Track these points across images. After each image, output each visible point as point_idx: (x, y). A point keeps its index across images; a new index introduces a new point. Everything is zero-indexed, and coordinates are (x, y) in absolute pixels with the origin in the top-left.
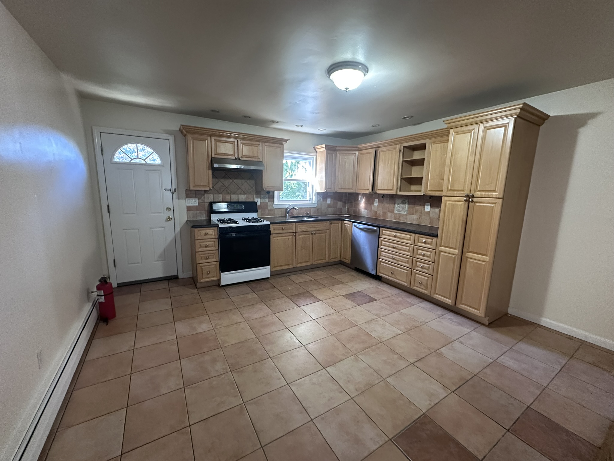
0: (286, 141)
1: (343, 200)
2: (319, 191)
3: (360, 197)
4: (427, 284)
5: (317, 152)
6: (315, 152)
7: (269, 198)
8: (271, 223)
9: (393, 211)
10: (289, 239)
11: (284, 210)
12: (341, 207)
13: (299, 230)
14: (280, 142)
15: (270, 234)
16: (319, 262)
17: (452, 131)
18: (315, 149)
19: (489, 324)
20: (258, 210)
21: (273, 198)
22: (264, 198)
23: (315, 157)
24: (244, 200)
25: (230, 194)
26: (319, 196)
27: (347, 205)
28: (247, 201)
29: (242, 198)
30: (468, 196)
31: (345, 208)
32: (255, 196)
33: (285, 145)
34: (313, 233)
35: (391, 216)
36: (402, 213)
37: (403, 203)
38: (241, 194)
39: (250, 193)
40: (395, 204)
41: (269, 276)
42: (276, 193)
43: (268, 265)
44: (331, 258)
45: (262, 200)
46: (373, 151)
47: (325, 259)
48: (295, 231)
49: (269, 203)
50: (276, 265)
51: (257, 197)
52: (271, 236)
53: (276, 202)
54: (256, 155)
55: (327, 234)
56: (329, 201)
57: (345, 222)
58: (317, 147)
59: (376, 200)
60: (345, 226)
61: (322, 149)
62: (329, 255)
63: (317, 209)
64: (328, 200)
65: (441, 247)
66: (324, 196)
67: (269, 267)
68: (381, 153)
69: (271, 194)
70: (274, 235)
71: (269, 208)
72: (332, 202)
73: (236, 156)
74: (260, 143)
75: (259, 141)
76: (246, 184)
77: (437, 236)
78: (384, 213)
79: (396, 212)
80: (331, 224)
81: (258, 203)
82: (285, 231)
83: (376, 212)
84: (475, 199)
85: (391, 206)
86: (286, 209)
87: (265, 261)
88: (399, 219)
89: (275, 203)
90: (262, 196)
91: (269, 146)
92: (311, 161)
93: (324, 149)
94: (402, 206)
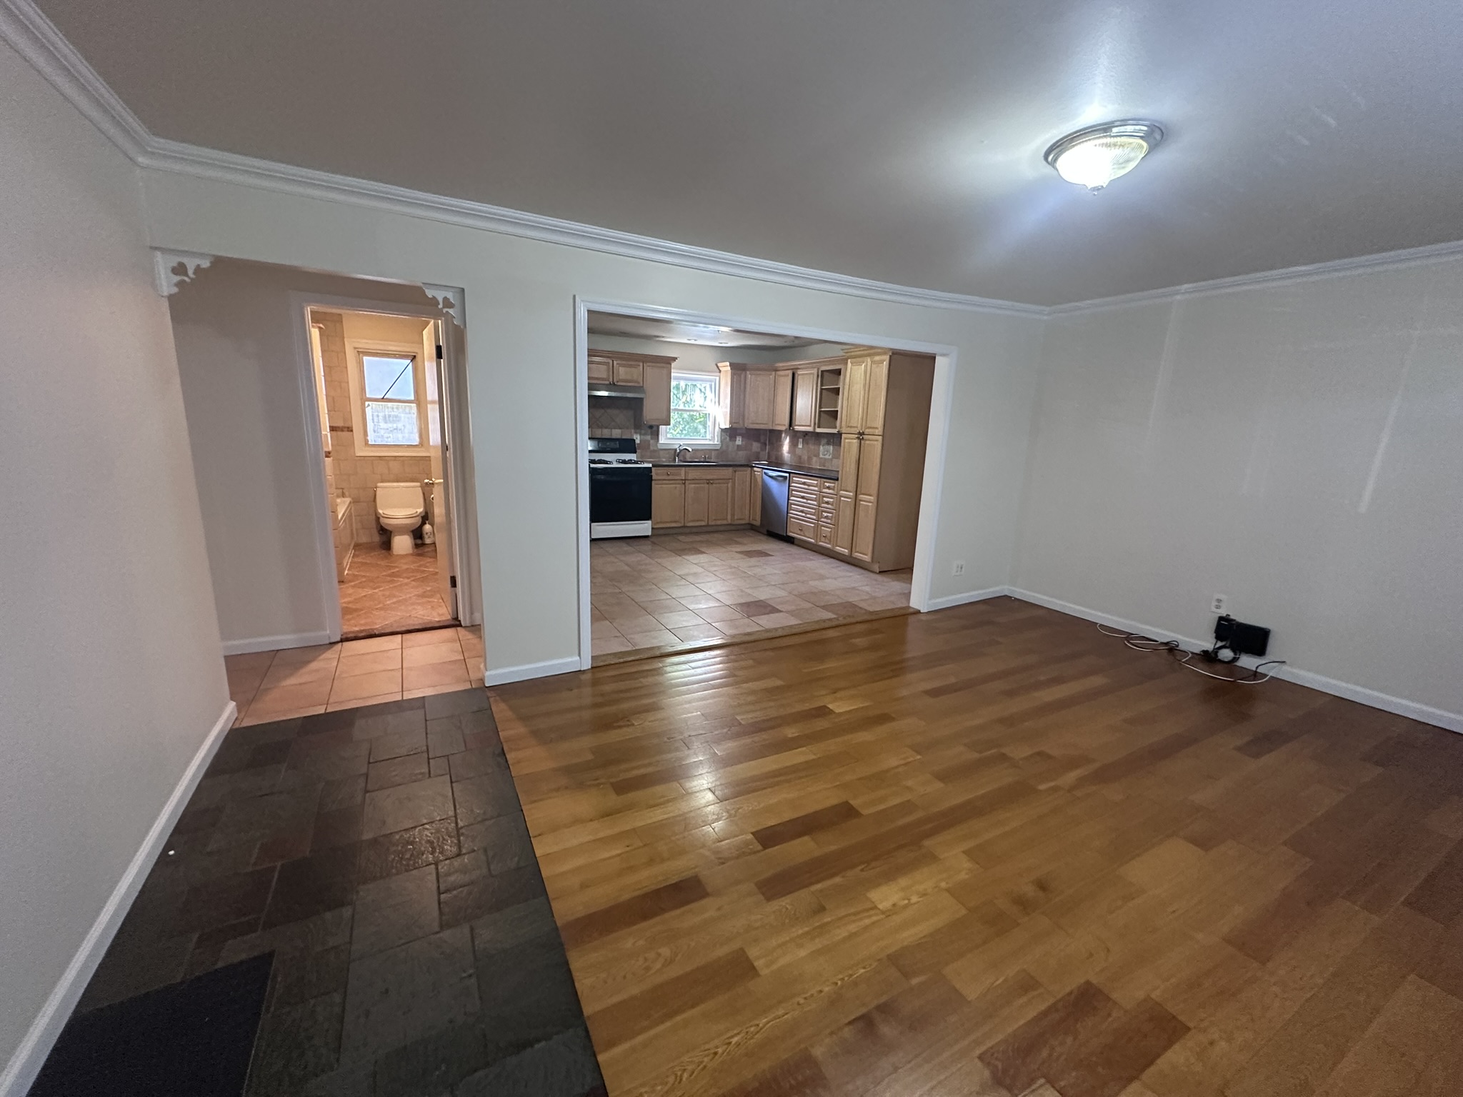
0: (674, 359)
1: (762, 441)
2: (723, 427)
3: (783, 435)
4: (830, 537)
5: (720, 371)
6: (718, 371)
7: (652, 434)
8: (653, 466)
9: (817, 455)
10: (676, 488)
11: (673, 452)
12: (759, 450)
13: (690, 477)
14: (669, 361)
15: (652, 480)
16: (719, 522)
17: (849, 360)
18: (718, 367)
19: (880, 572)
20: (638, 451)
21: (658, 435)
22: (645, 434)
23: (718, 378)
24: (619, 437)
25: (602, 428)
26: (723, 434)
27: (767, 447)
28: (623, 437)
29: (616, 433)
30: (859, 433)
31: (764, 453)
32: (633, 431)
33: (673, 365)
34: (709, 482)
35: (816, 462)
36: (827, 457)
37: (828, 444)
38: (615, 428)
39: (627, 428)
40: (820, 445)
41: (650, 534)
42: (662, 428)
43: (648, 520)
44: (736, 517)
45: (642, 437)
46: (790, 373)
47: (727, 519)
48: (683, 478)
49: (652, 442)
50: (659, 520)
51: (636, 433)
52: (653, 482)
53: (662, 440)
54: (635, 377)
55: (730, 485)
56: (739, 441)
57: (755, 469)
58: (719, 365)
59: (801, 440)
60: (755, 474)
61: (726, 367)
62: (733, 515)
63: (720, 452)
64: (738, 439)
65: (841, 492)
66: (730, 433)
67: (650, 522)
68: (799, 377)
69: (655, 429)
70: (656, 482)
71: (652, 448)
72: (744, 443)
73: (611, 380)
74: (641, 364)
75: (639, 361)
76: (621, 416)
77: (837, 480)
78: (810, 459)
79: (821, 456)
80: (735, 471)
81: (638, 441)
82: (670, 477)
83: (800, 457)
84: (865, 437)
85: (816, 447)
86: (676, 450)
87: (646, 515)
88: (824, 466)
89: (660, 442)
90: (643, 432)
91: (652, 366)
92: (713, 384)
93: (729, 368)
94: (827, 447)
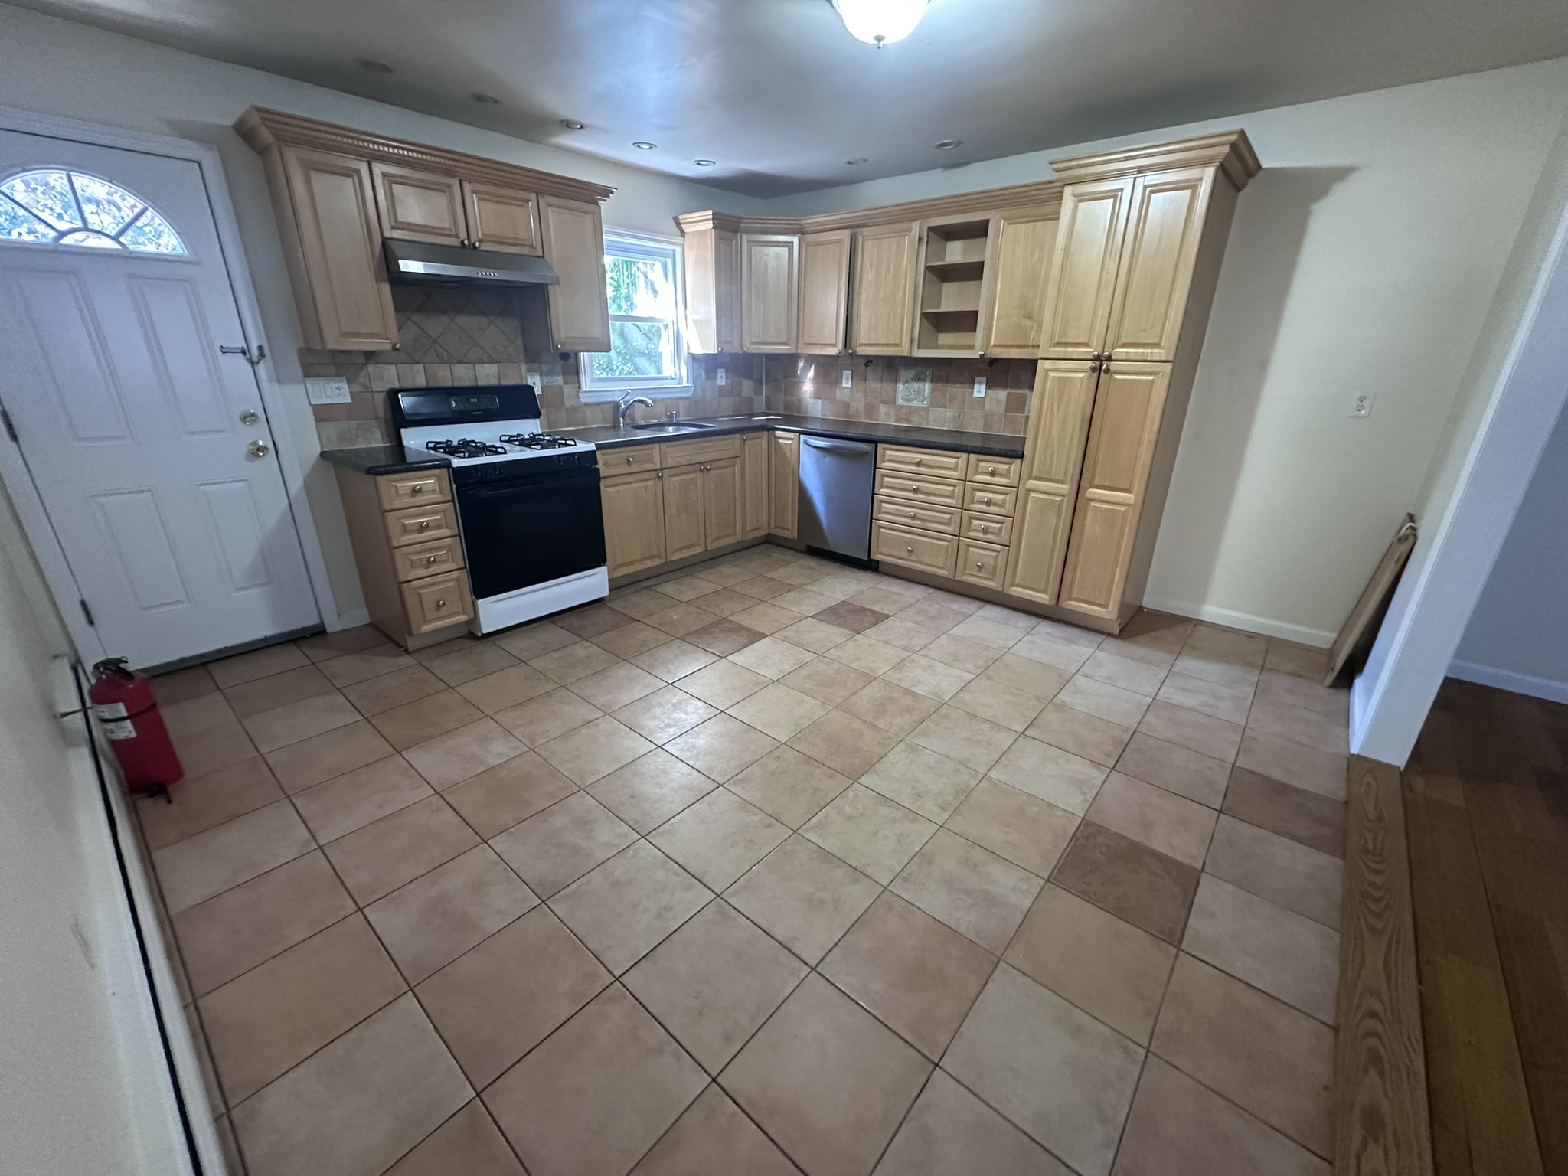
0: (606, 192)
1: (756, 376)
2: (698, 349)
3: (801, 364)
4: (995, 566)
5: (683, 233)
6: (679, 232)
7: (564, 373)
8: (599, 447)
9: (891, 401)
10: (646, 488)
11: (609, 409)
12: (752, 394)
13: (670, 462)
14: (588, 195)
15: (599, 479)
16: (723, 542)
17: (1068, 190)
18: (678, 224)
19: (1121, 631)
20: (543, 411)
21: (578, 373)
22: (551, 373)
23: (678, 250)
24: (494, 382)
25: (450, 363)
26: (696, 365)
27: (764, 388)
28: (505, 382)
29: (487, 374)
30: (1097, 358)
31: (760, 397)
32: (523, 367)
33: (606, 206)
34: (703, 468)
35: (887, 414)
36: (915, 403)
37: (919, 379)
38: (482, 362)
39: (510, 361)
40: (896, 381)
41: (605, 593)
42: (584, 357)
43: (598, 565)
44: (748, 529)
45: (545, 379)
46: (845, 235)
47: (734, 534)
48: (659, 467)
49: (567, 390)
50: (620, 561)
51: (530, 371)
52: (602, 484)
53: (587, 385)
54: (522, 235)
55: (737, 468)
56: (721, 379)
57: (779, 433)
58: (682, 218)
59: (847, 373)
60: (777, 445)
61: (700, 222)
62: (744, 524)
63: (694, 403)
64: (719, 375)
65: (1030, 481)
66: (707, 364)
67: (603, 570)
68: (869, 245)
69: (572, 361)
70: (609, 482)
71: (568, 403)
72: (729, 381)
73: (463, 235)
74: (533, 196)
75: (529, 190)
76: (494, 332)
77: (1021, 456)
78: (870, 409)
79: (900, 402)
80: (744, 441)
81: (538, 391)
82: (634, 468)
83: (847, 406)
84: (1113, 366)
85: (886, 387)
86: (617, 405)
87: (593, 557)
88: (906, 420)
89: (584, 389)
90: (545, 368)
91: (558, 207)
92: (669, 261)
93: (710, 225)
94: (916, 385)
